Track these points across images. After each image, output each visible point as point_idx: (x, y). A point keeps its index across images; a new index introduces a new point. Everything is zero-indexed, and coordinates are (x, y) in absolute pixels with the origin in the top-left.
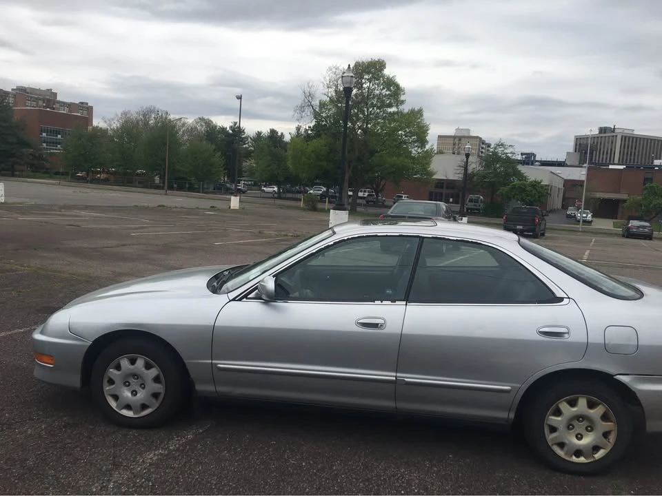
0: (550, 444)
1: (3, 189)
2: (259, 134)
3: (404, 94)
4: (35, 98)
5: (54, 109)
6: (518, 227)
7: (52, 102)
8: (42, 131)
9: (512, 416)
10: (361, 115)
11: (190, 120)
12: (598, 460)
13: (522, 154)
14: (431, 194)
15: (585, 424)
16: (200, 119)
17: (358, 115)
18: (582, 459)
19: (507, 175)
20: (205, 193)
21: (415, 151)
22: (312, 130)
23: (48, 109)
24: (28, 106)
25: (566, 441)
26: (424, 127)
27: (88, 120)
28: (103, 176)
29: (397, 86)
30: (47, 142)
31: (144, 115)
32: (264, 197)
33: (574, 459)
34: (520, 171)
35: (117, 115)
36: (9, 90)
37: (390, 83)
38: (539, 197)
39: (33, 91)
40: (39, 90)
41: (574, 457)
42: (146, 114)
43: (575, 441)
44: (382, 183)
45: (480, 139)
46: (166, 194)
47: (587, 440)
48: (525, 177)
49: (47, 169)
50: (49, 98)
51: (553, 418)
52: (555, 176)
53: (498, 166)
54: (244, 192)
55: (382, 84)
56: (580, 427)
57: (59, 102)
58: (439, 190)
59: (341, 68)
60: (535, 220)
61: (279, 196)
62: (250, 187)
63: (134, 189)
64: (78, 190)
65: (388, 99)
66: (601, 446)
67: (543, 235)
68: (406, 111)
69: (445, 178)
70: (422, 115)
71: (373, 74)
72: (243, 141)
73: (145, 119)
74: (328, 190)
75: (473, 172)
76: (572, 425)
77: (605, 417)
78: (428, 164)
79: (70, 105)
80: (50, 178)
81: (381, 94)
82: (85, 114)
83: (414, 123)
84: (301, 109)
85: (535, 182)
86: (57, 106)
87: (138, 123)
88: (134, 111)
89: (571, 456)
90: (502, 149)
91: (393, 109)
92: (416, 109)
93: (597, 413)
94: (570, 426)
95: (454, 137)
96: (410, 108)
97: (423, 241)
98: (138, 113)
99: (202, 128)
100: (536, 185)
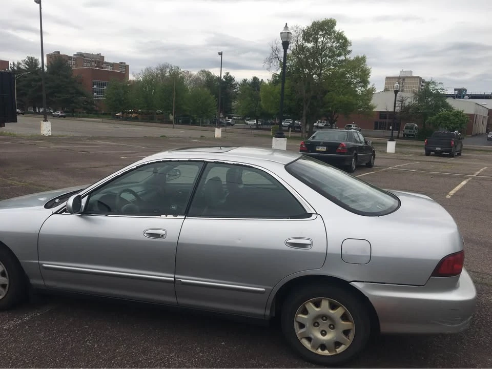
0: (299, 338)
1: (50, 126)
2: (245, 80)
3: (351, 45)
4: (89, 60)
5: (102, 68)
6: (437, 149)
7: (101, 63)
8: (93, 85)
9: (268, 312)
10: (316, 64)
11: (195, 72)
12: (339, 354)
13: (455, 90)
14: (376, 123)
15: (328, 322)
16: (202, 71)
17: (314, 63)
18: (326, 352)
19: (437, 107)
20: (204, 126)
21: (359, 90)
22: (279, 77)
23: (98, 68)
24: (85, 67)
25: (312, 337)
26: (366, 70)
27: (125, 75)
28: (133, 115)
29: (345, 39)
30: (97, 92)
31: (161, 70)
32: (247, 129)
33: (320, 351)
34: (448, 103)
35: (142, 71)
36: (72, 55)
37: (340, 37)
38: (461, 125)
39: (88, 55)
40: (92, 54)
41: (319, 350)
42: (163, 69)
43: (320, 336)
44: (336, 116)
45: (421, 78)
46: (174, 128)
47: (329, 337)
48: (452, 108)
49: (96, 111)
50: (98, 60)
51: (301, 316)
52: (480, 107)
53: (429, 99)
54: (232, 125)
55: (333, 38)
56: (324, 325)
57: (106, 63)
58: (384, 120)
59: (300, 27)
60: (451, 143)
61: (258, 127)
62: (237, 121)
63: (154, 124)
64: (111, 125)
65: (338, 49)
66: (341, 342)
67: (459, 154)
68: (352, 58)
69: (386, 111)
70: (365, 61)
71: (326, 31)
72: (233, 86)
73: (162, 74)
74: (294, 122)
75: (409, 105)
76: (317, 322)
77: (344, 317)
78: (370, 100)
79: (113, 65)
80: (99, 117)
81: (332, 46)
82: (123, 71)
83: (359, 68)
84: (270, 60)
85: (458, 112)
86: (104, 65)
87: (157, 76)
88: (154, 67)
89: (317, 349)
90: (433, 86)
91: (342, 58)
92: (360, 57)
93: (338, 313)
94: (316, 324)
95: (399, 78)
96: (356, 56)
97: (206, 165)
98: (157, 69)
99: (203, 78)
100: (458, 114)
